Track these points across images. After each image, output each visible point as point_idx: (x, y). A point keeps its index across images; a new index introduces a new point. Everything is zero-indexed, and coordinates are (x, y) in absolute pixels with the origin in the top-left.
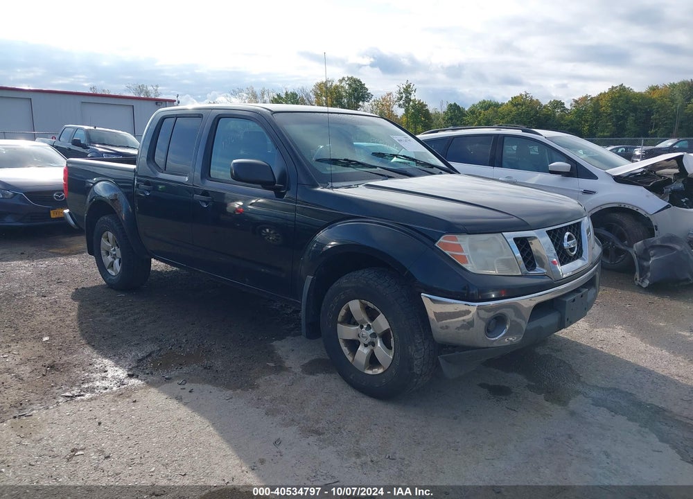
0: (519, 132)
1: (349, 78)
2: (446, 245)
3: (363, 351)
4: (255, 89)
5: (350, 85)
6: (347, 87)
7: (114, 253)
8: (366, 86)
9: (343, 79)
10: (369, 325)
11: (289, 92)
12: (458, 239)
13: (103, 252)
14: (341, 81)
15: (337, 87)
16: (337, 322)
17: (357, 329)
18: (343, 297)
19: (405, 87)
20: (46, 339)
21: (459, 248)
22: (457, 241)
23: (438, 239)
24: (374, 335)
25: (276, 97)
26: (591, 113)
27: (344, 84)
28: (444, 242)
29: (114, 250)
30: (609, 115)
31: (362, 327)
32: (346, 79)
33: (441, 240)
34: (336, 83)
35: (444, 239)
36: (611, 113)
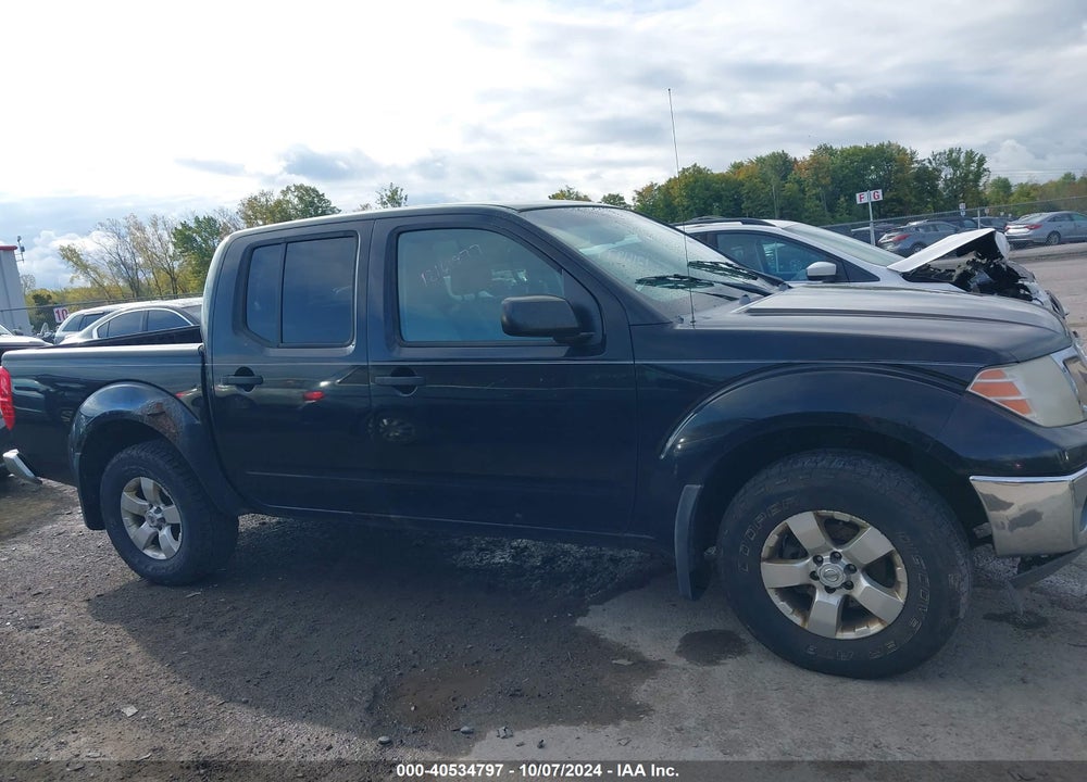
0: (737, 225)
1: (297, 188)
2: (986, 388)
3: (826, 604)
4: (139, 219)
5: (301, 199)
6: (296, 201)
7: (159, 516)
8: (326, 197)
9: (288, 188)
10: (833, 554)
11: (201, 218)
12: (1008, 374)
13: (127, 520)
14: (284, 193)
15: (279, 203)
16: (759, 560)
17: (807, 565)
18: (775, 512)
19: (389, 194)
20: (130, 711)
21: (1011, 388)
22: (1005, 377)
23: (972, 380)
24: (850, 569)
25: (180, 227)
26: (662, 209)
27: (290, 196)
28: (983, 383)
29: (158, 510)
30: (687, 209)
31: (818, 561)
32: (293, 189)
33: (977, 380)
34: (277, 195)
35: (982, 377)
36: (689, 206)
